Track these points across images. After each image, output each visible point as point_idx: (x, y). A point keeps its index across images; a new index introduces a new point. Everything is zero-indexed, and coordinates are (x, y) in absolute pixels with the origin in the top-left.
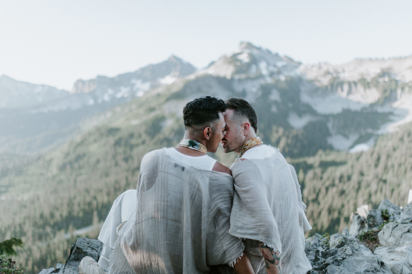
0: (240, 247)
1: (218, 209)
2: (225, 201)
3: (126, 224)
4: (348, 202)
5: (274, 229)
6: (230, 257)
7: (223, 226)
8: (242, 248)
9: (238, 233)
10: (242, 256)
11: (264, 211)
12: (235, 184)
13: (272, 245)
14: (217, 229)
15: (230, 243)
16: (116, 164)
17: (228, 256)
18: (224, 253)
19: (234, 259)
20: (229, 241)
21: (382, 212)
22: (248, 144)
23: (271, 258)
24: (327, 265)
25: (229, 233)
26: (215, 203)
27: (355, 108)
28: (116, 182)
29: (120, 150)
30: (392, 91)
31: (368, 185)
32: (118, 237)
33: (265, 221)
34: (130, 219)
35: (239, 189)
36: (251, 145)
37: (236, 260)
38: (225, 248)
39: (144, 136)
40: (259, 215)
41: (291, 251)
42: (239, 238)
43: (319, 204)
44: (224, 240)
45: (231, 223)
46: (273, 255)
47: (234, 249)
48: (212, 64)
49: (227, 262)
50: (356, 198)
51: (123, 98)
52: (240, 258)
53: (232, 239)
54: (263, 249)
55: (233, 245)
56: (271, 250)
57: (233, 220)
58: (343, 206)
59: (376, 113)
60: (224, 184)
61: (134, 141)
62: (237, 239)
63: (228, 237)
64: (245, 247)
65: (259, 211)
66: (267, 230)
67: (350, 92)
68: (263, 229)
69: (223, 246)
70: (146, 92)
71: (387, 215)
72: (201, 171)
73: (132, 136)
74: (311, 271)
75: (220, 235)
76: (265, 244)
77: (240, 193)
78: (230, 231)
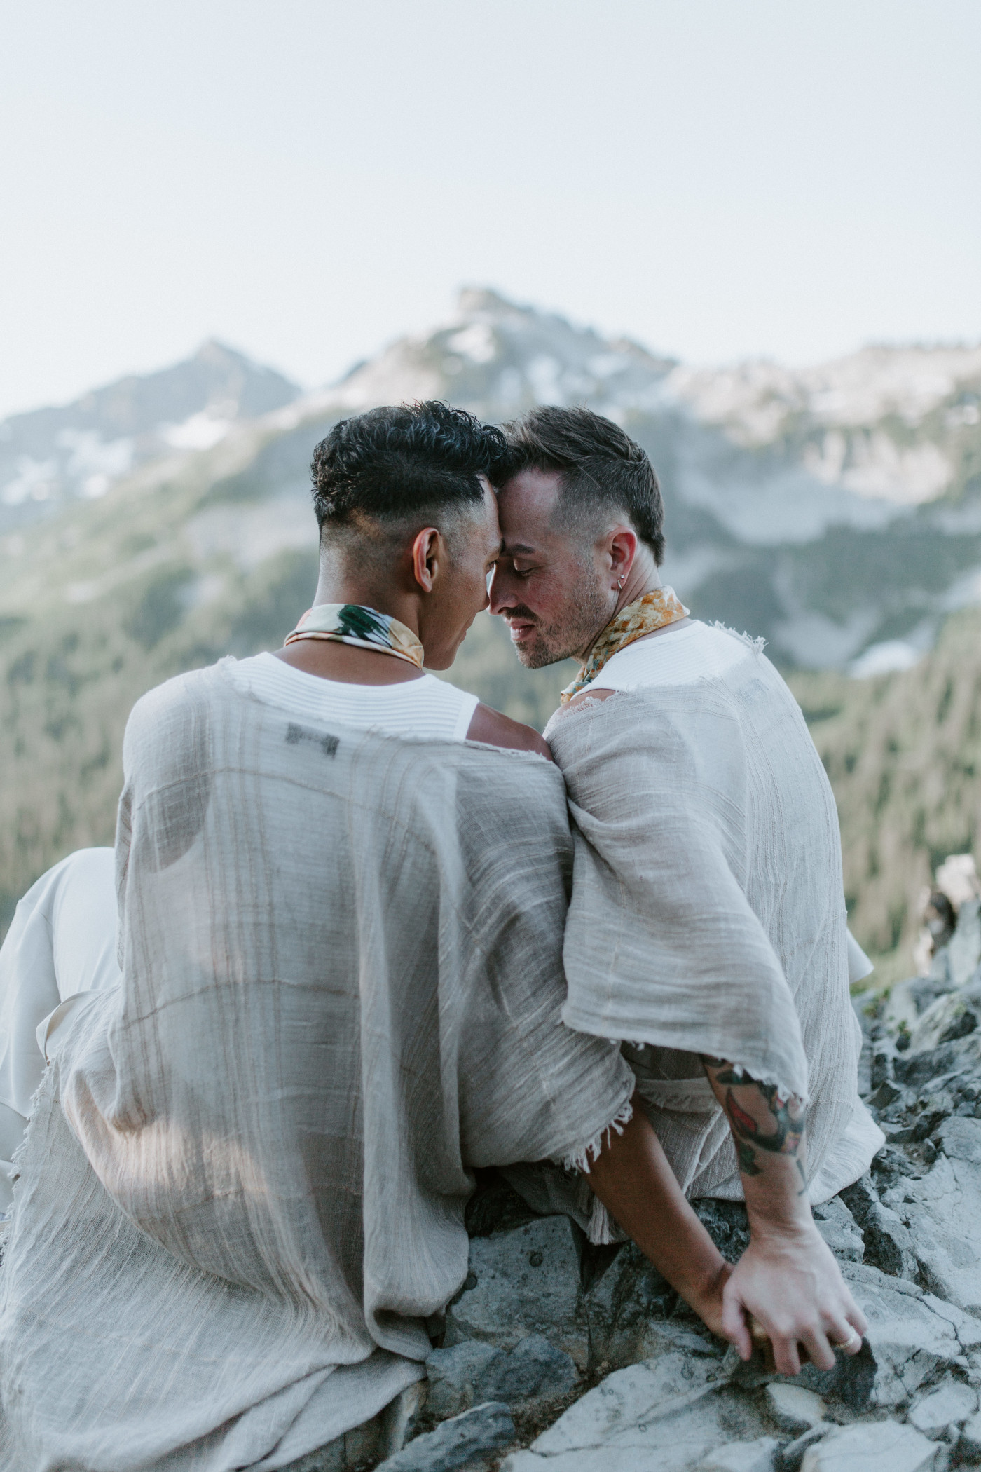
0: (614, 1079)
1: (509, 913)
2: (537, 875)
3: (81, 1007)
5: (776, 999)
6: (571, 1127)
7: (534, 994)
8: (624, 1084)
9: (606, 1018)
10: (626, 1120)
11: (726, 920)
12: (577, 803)
13: (772, 1070)
14: (507, 1008)
15: (570, 1065)
16: (20, 748)
17: (562, 1122)
18: (546, 1109)
19: (590, 1137)
20: (564, 1055)
22: (626, 623)
23: (768, 1125)
24: (938, 1117)
25: (562, 1023)
26: (494, 888)
27: (868, 518)
28: (24, 814)
29: (32, 694)
32: (47, 1068)
33: (734, 966)
34: (95, 985)
35: (597, 826)
36: (641, 627)
37: (600, 1141)
38: (547, 1087)
39: (120, 643)
40: (705, 941)
41: (820, 1083)
42: (613, 1042)
44: (540, 1053)
45: (569, 976)
46: (775, 1112)
47: (589, 1093)
48: (358, 368)
49: (557, 1152)
51: (30, 503)
52: (620, 1130)
53: (579, 1046)
54: (729, 1091)
55: (582, 1075)
56: (769, 1091)
57: (578, 960)
60: (528, 798)
61: (79, 662)
62: (600, 1045)
63: (561, 1040)
64: (637, 1080)
65: (705, 920)
66: (745, 1006)
67: (848, 463)
68: (726, 1001)
69: (536, 1081)
70: (117, 481)
72: (416, 744)
73: (71, 642)
74: (882, 1149)
75: (521, 1033)
76: (738, 1070)
77: (601, 841)
78: (566, 1013)
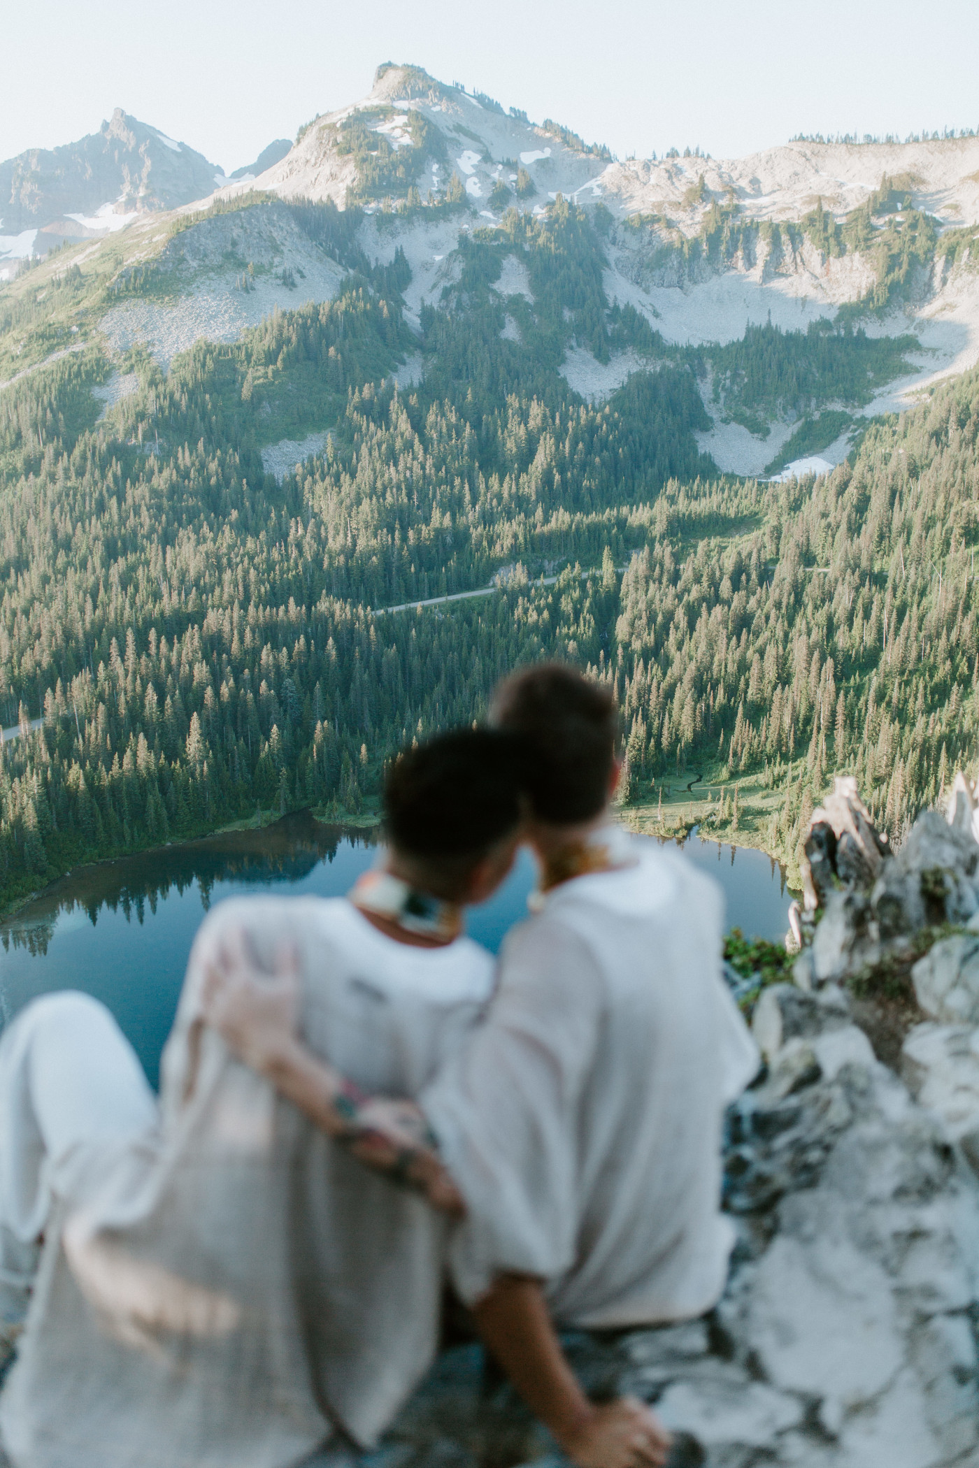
4: (761, 652)
21: (924, 880)
24: (778, 1196)
30: (914, 259)
31: (828, 596)
43: (667, 663)
50: (786, 639)
58: (744, 667)
59: (861, 341)
67: (774, 268)
70: (25, 266)
71: (939, 891)
